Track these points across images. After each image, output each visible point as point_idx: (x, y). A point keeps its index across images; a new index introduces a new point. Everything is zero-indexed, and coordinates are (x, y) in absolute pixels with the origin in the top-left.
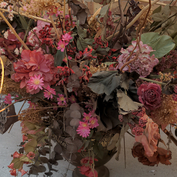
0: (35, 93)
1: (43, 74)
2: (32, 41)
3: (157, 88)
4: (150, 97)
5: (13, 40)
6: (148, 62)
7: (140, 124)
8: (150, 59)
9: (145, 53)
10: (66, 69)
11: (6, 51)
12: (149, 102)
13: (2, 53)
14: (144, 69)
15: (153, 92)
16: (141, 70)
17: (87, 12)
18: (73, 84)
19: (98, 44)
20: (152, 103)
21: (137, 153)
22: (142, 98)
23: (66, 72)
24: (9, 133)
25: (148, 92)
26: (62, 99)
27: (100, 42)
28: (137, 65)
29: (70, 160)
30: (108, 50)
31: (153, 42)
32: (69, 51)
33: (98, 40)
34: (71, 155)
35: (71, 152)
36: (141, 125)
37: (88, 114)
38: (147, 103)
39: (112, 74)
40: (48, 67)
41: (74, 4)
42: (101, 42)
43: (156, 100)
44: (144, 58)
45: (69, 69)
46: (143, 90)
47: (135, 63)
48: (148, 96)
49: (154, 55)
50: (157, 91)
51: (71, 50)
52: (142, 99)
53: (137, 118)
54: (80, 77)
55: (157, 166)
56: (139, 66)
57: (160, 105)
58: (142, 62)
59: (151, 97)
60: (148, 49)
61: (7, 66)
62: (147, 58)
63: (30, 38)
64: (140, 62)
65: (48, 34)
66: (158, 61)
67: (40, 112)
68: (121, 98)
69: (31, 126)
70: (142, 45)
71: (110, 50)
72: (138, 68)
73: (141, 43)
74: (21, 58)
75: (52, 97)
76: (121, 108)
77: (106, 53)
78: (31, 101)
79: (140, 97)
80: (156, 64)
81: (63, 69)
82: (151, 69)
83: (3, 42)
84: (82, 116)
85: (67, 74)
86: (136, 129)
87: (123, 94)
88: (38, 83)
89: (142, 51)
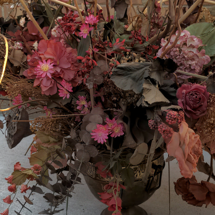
0: (51, 95)
1: (61, 70)
2: (55, 33)
3: (203, 90)
4: (192, 101)
5: (34, 34)
6: (195, 58)
7: (168, 120)
8: (198, 54)
9: (192, 46)
11: (24, 46)
12: (190, 107)
13: (19, 47)
14: (188, 65)
15: (197, 94)
16: (185, 67)
17: (127, 2)
18: (95, 79)
19: (136, 39)
20: (195, 109)
21: (180, 187)
22: (182, 101)
23: (88, 64)
24: (25, 155)
25: (190, 93)
26: (84, 103)
28: (180, 60)
29: (79, 170)
30: (145, 44)
31: (205, 35)
32: (98, 45)
33: (136, 34)
34: (81, 164)
35: (81, 161)
36: (169, 122)
37: (112, 120)
38: (189, 108)
39: (144, 67)
40: (70, 62)
42: (140, 36)
43: (202, 105)
44: (190, 52)
45: (91, 61)
46: (184, 91)
47: (177, 58)
48: (191, 99)
49: (203, 50)
50: (204, 94)
51: (101, 45)
52: (183, 102)
53: (165, 112)
54: (105, 72)
55: (206, 207)
56: (182, 62)
57: (206, 113)
58: (186, 57)
59: (195, 101)
60: (196, 42)
61: (22, 63)
62: (195, 53)
63: (53, 30)
64: (184, 57)
65: (72, 20)
66: (210, 60)
67: (57, 120)
68: (149, 90)
69: (45, 138)
70: (189, 36)
71: (149, 46)
72: (181, 64)
73: (188, 33)
74: (38, 50)
75: (68, 96)
76: (146, 101)
77: (144, 49)
78: (47, 106)
79: (179, 101)
80: (206, 63)
81: (84, 60)
82: (199, 68)
83: (21, 33)
84: (103, 121)
85: (88, 67)
86: (163, 127)
87: (152, 87)
88: (47, 69)
89: (189, 44)
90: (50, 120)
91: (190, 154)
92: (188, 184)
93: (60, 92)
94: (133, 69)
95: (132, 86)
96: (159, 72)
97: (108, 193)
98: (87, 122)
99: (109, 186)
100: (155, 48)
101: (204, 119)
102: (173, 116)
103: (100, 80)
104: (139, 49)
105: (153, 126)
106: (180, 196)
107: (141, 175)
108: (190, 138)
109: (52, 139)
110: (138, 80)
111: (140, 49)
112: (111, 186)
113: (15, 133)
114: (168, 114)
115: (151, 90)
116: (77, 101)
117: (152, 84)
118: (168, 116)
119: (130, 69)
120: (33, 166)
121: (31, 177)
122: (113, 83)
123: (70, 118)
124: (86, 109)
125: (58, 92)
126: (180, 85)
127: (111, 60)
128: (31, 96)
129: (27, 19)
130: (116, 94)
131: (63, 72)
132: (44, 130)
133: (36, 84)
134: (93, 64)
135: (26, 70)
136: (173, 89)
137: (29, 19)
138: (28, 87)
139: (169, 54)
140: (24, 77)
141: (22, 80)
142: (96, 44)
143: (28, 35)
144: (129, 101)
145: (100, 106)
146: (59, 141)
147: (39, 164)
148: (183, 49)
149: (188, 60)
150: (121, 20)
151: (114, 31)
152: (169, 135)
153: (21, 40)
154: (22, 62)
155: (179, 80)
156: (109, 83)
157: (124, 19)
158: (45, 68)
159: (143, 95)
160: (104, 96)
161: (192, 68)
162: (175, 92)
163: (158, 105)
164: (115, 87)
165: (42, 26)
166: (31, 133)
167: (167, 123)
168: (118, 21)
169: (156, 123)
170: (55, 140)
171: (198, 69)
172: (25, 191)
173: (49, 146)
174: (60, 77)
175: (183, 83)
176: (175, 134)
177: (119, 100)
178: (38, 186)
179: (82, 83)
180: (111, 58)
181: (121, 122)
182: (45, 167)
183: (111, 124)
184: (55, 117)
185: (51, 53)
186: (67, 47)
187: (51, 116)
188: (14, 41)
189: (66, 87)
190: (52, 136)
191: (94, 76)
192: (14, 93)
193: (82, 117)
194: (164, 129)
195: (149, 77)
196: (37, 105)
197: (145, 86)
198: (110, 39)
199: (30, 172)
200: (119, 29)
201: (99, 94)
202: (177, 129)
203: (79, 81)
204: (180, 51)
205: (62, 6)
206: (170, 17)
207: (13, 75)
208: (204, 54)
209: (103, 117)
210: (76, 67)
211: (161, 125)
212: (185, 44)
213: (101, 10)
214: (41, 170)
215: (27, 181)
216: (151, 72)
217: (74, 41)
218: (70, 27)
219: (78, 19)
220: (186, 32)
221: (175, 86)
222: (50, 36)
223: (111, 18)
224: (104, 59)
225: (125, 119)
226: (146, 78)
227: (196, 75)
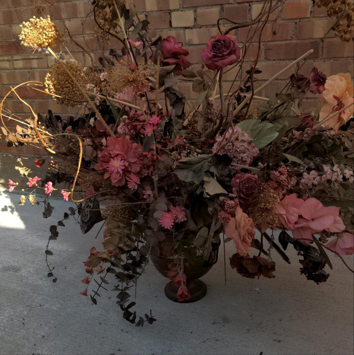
0: (120, 186)
1: (129, 164)
2: (121, 130)
3: (254, 179)
4: (245, 189)
5: (101, 131)
6: (246, 151)
7: (227, 208)
8: (249, 148)
9: (243, 141)
10: (152, 155)
11: (93, 142)
12: (244, 194)
13: (89, 143)
14: (241, 158)
15: (249, 183)
16: (238, 159)
17: (183, 101)
18: (160, 172)
19: (193, 134)
20: (248, 196)
23: (153, 159)
24: (96, 238)
25: (243, 182)
26: (149, 192)
29: (149, 253)
30: (202, 139)
31: (254, 130)
34: (150, 248)
35: (151, 245)
36: (228, 210)
37: (175, 207)
38: (242, 195)
39: (202, 161)
40: (136, 157)
41: (170, 92)
42: (197, 131)
43: (253, 192)
44: (242, 146)
45: (155, 156)
46: (238, 180)
47: (231, 151)
49: (253, 144)
50: (255, 182)
51: (162, 140)
52: (237, 190)
53: (223, 202)
54: (168, 166)
55: (258, 278)
56: (235, 154)
57: (257, 199)
58: (238, 150)
59: (247, 189)
60: (246, 137)
62: (246, 146)
63: (119, 127)
64: (237, 151)
65: (137, 120)
66: (259, 152)
67: (125, 208)
68: (209, 182)
69: (115, 224)
70: (240, 132)
71: (205, 140)
72: (234, 157)
73: (240, 130)
74: (107, 146)
75: (136, 187)
76: (207, 192)
77: (201, 143)
78: (116, 195)
79: (234, 189)
80: (256, 155)
81: (149, 156)
82: (250, 160)
83: (90, 131)
84: (168, 209)
85: (153, 161)
86: (222, 214)
87: (211, 179)
88: (118, 165)
89: (240, 139)
90: (119, 208)
91: (245, 235)
92: (242, 259)
93: (128, 184)
94: (193, 163)
95: (192, 178)
96: (216, 165)
97: (174, 271)
98: (154, 210)
99: (174, 264)
100: (210, 142)
101: (256, 204)
103: (164, 173)
105: (213, 212)
106: (235, 270)
107: (200, 253)
108: (245, 221)
109: (122, 225)
110: (198, 172)
111: (198, 143)
112: (176, 265)
113: (88, 220)
115: (210, 182)
116: (144, 191)
117: (211, 176)
118: (227, 205)
119: (190, 163)
120: (106, 250)
121: (105, 260)
122: (176, 176)
123: (136, 205)
124: (152, 198)
125: (126, 184)
126: (234, 174)
127: (172, 154)
128: (101, 187)
129: (96, 119)
130: (177, 183)
131: (130, 165)
132: (114, 217)
133: (106, 176)
134: (157, 158)
135: (97, 165)
136: (227, 179)
137: (98, 119)
138: (98, 179)
139: (223, 148)
140: (94, 170)
141: (93, 173)
142: (159, 140)
143: (96, 132)
144: (190, 189)
145: (163, 195)
146: (128, 226)
147: (111, 248)
148: (235, 143)
149: (240, 153)
150: (179, 117)
151: (173, 126)
152: (228, 221)
153: (90, 137)
154: (92, 156)
155: (232, 170)
156: (173, 175)
157: (182, 116)
159: (204, 187)
160: (167, 185)
161: (244, 160)
162: (230, 181)
163: (217, 196)
164: (178, 178)
165: (108, 123)
166: (103, 219)
167: (226, 211)
168: (176, 118)
169: (215, 209)
170: (124, 225)
171: (249, 161)
172: (101, 272)
173: (119, 231)
174: (128, 170)
175: (237, 173)
176: (232, 219)
177: (181, 188)
178: (112, 267)
179: (148, 175)
180: (172, 152)
181: (184, 209)
182: (117, 250)
183: (175, 211)
184: (123, 205)
185: (119, 149)
186: (133, 143)
187: (120, 204)
188: (84, 137)
189: (134, 180)
190: (122, 222)
191: (159, 169)
192: (86, 184)
193: (148, 205)
194: (223, 216)
195: (208, 171)
196: (107, 195)
197: (205, 179)
198: (169, 133)
199: (105, 256)
200: (177, 125)
201: (162, 184)
202: (233, 215)
203: (145, 173)
204: (233, 145)
205: (125, 106)
206: (222, 114)
207: (84, 168)
208: (253, 147)
209: (168, 205)
210: (141, 160)
211: (221, 213)
212: (237, 139)
213: (162, 109)
214: (114, 253)
215: (102, 262)
216: (210, 166)
217: (138, 137)
218: (136, 126)
219: (142, 118)
220: (238, 128)
221: (230, 176)
222: (116, 132)
223: (169, 114)
224: (167, 153)
225: (186, 206)
226: (206, 172)
227: (247, 167)
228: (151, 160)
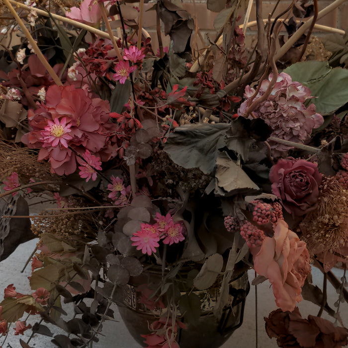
0: (66, 174)
1: (84, 134)
2: (74, 74)
3: (313, 169)
4: (295, 186)
5: (39, 75)
6: (299, 117)
7: (256, 217)
8: (304, 111)
9: (296, 100)
10: (126, 118)
11: (23, 95)
12: (292, 196)
13: (15, 97)
14: (288, 129)
15: (302, 176)
16: (283, 132)
17: (190, 26)
18: (138, 150)
19: (204, 85)
20: (300, 200)
21: (274, 325)
22: (279, 186)
23: (127, 126)
24: (22, 272)
25: (292, 174)
26: (119, 187)
27: (209, 81)
28: (275, 121)
29: (111, 297)
30: (220, 95)
31: (315, 81)
32: (143, 94)
33: (204, 77)
34: (114, 289)
35: (115, 283)
36: (258, 221)
37: (165, 215)
38: (289, 199)
40: (97, 122)
41: (167, 10)
42: (211, 81)
43: (310, 194)
44: (292, 107)
45: (132, 120)
46: (282, 171)
47: (271, 116)
48: (292, 184)
49: (313, 106)
50: (313, 176)
51: (148, 94)
52: (279, 188)
53: (251, 205)
54: (155, 139)
56: (279, 123)
57: (317, 206)
58: (285, 115)
59: (299, 187)
60: (301, 92)
61: (19, 123)
62: (298, 109)
63: (70, 69)
64: (282, 116)
65: (102, 55)
66: (323, 121)
67: (75, 215)
68: (226, 168)
69: (55, 245)
70: (290, 83)
71: (225, 96)
72: (277, 128)
73: (289, 78)
74: (46, 102)
75: (95, 177)
76: (221, 186)
77: (217, 102)
78: (60, 192)
79: (274, 186)
80: (316, 126)
81: (121, 119)
82: (306, 134)
83: (18, 75)
84: (152, 218)
85: (128, 130)
86: (248, 228)
87: (231, 163)
88: (61, 133)
89: (289, 95)
90: (64, 215)
91: (291, 272)
92: (287, 320)
93: (81, 171)
94: (200, 134)
95: (197, 162)
96: (242, 139)
97: (158, 336)
98: (126, 220)
99: (159, 323)
100: (235, 100)
101: (313, 216)
102: (264, 211)
103: (147, 151)
104: (209, 102)
105: (232, 227)
106: (274, 339)
107: (211, 306)
108: (291, 246)
109: (67, 247)
110: (208, 152)
111: (211, 101)
112: (163, 324)
113: (6, 236)
114: (256, 209)
115: (228, 168)
116: (109, 185)
117: (231, 159)
118: (257, 211)
119: (194, 134)
120: (34, 291)
121: (31, 309)
122: (167, 157)
123: (97, 212)
124: (123, 198)
125: (78, 171)
126: (276, 161)
127: (164, 119)
128: (34, 176)
129: (28, 52)
130: (171, 174)
131: (86, 137)
132: (54, 231)
133: (42, 156)
134: (135, 125)
135: (26, 134)
136: (263, 167)
137: (33, 51)
138: (29, 161)
139: (257, 110)
140: (22, 145)
141: (20, 150)
142: (141, 93)
143: (30, 77)
144: (193, 185)
145: (145, 193)
146: (79, 250)
147: (45, 288)
148: (279, 103)
149: (287, 121)
150: (181, 55)
151: (169, 72)
152: (258, 241)
153: (18, 85)
154: (19, 120)
155: (273, 152)
156: (162, 156)
157: (186, 53)
158: (58, 130)
159: (216, 176)
160: (153, 177)
161: (295, 133)
162: (267, 172)
163: (241, 193)
164: (171, 162)
165: (52, 63)
166: (32, 237)
167: (254, 223)
168: (175, 56)
169: (237, 221)
170: (72, 248)
171: (304, 136)
172: (21, 332)
173: (62, 258)
174: (82, 145)
175: (280, 157)
176: (267, 240)
177: (178, 183)
178: (43, 323)
179: (118, 156)
180: (164, 117)
181: (180, 219)
182: (55, 293)
183: (163, 223)
184: (72, 211)
185: (67, 106)
186: (93, 97)
187: (66, 208)
188: (7, 86)
189: (91, 162)
190: (68, 241)
191: (137, 144)
192: (6, 170)
193: (116, 211)
194: (249, 232)
195: (226, 148)
196: (42, 190)
197: (220, 162)
198: (162, 84)
199: (31, 301)
200: (177, 70)
201: (144, 174)
202: (270, 232)
203: (113, 152)
204: (276, 106)
205: (85, 31)
206: (259, 51)
207: (5, 141)
208: (313, 112)
209: (151, 211)
210: (108, 129)
211: (245, 226)
212: (283, 95)
213: (149, 39)
214: (49, 296)
215: (26, 314)
216: (229, 140)
217: (104, 88)
218: (98, 65)
219: (111, 53)
220: (285, 76)
221: (268, 162)
222: (65, 79)
223: (164, 51)
224: (153, 118)
225: (186, 215)
226: (221, 150)
227: (301, 145)
228: (123, 126)
